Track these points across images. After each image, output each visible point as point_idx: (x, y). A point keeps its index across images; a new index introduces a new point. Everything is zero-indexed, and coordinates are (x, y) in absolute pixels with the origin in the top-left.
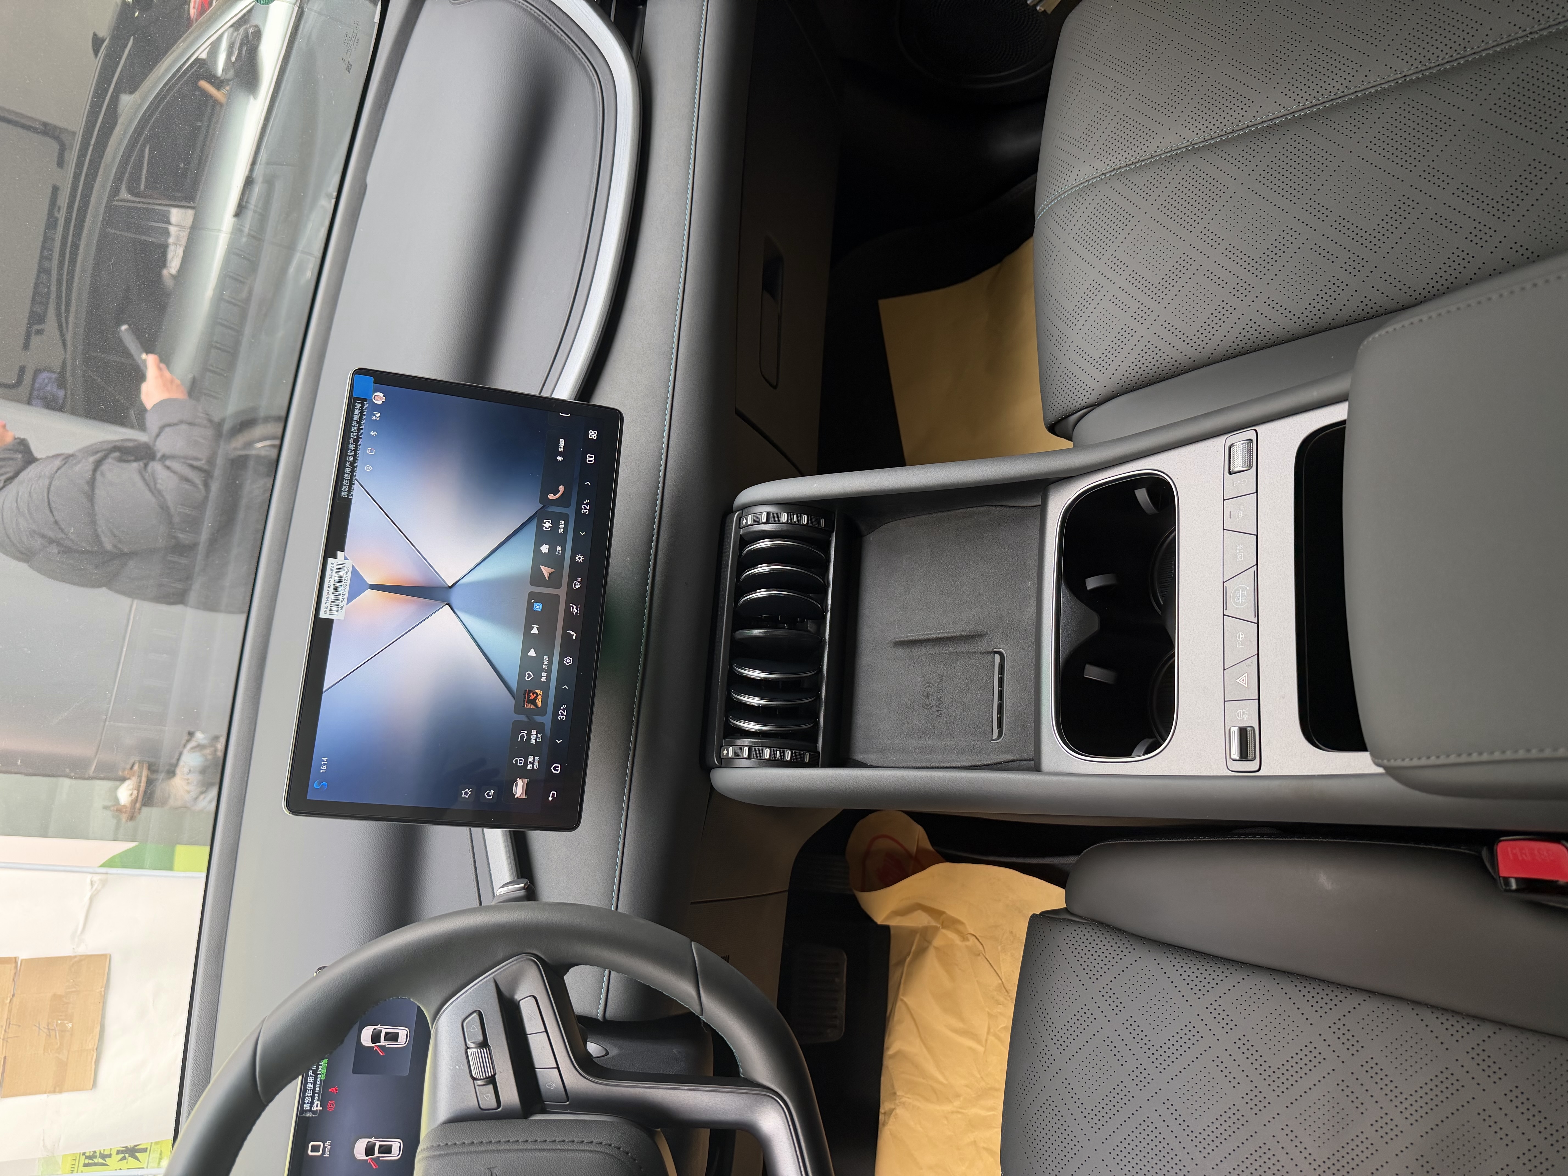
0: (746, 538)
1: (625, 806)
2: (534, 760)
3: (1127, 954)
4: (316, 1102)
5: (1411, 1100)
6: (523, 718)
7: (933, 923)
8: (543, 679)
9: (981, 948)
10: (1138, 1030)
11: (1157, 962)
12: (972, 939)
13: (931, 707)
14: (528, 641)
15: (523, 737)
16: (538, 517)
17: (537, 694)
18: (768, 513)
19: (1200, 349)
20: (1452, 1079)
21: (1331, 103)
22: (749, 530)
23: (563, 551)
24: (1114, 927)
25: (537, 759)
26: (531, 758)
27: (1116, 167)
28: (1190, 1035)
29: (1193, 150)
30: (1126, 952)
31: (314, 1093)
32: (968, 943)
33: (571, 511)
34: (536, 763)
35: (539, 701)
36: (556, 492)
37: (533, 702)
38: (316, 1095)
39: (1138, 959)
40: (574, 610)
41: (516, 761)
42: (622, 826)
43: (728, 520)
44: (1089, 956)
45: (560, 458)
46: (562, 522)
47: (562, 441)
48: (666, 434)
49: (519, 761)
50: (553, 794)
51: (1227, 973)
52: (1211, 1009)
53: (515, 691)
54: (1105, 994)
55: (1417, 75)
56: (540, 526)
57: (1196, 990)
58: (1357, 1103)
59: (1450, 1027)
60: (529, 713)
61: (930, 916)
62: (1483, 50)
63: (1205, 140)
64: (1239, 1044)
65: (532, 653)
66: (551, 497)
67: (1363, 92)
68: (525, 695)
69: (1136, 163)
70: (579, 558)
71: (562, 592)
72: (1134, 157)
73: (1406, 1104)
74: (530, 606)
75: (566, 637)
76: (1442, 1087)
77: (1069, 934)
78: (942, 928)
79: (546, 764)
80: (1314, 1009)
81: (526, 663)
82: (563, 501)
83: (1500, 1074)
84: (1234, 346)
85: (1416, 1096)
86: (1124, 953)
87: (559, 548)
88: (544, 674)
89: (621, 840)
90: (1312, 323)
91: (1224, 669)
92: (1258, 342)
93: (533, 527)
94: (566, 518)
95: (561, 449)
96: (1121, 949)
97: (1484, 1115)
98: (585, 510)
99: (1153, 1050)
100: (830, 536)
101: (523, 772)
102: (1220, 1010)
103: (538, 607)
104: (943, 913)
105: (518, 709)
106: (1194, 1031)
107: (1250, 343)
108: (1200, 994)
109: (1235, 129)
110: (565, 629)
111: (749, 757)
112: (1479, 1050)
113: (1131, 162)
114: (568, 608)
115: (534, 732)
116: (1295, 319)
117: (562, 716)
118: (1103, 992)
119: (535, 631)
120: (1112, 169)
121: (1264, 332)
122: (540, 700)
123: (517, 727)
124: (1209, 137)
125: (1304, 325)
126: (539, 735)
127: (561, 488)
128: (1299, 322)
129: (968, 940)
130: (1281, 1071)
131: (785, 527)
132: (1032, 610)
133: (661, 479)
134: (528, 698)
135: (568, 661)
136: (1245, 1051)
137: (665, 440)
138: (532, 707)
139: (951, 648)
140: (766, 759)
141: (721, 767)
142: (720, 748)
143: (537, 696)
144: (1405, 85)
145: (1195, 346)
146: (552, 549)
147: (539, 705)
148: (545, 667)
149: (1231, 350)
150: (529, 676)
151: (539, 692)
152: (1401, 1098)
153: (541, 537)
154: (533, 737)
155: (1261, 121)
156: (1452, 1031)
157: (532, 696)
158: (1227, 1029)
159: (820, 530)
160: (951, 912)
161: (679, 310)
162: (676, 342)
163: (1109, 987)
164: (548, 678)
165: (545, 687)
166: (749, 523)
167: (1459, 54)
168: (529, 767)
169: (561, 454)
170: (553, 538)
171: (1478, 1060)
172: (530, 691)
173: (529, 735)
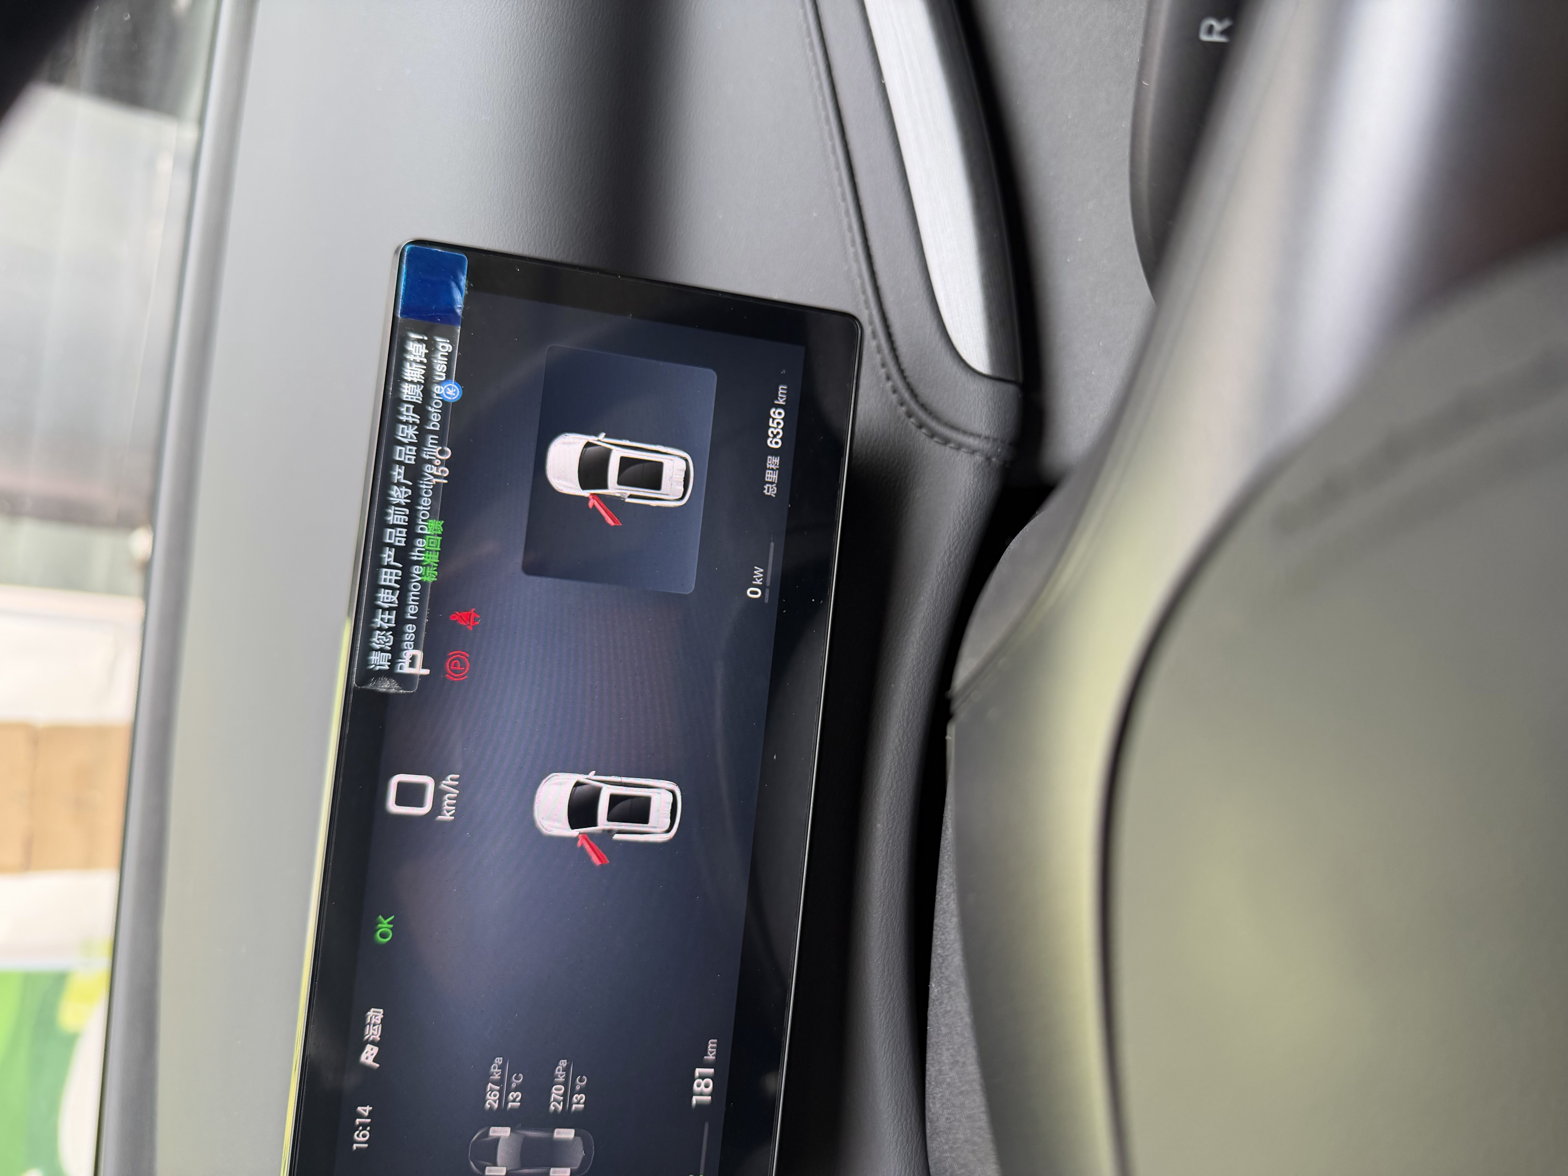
4: (409, 653)
31: (401, 621)
38: (410, 629)
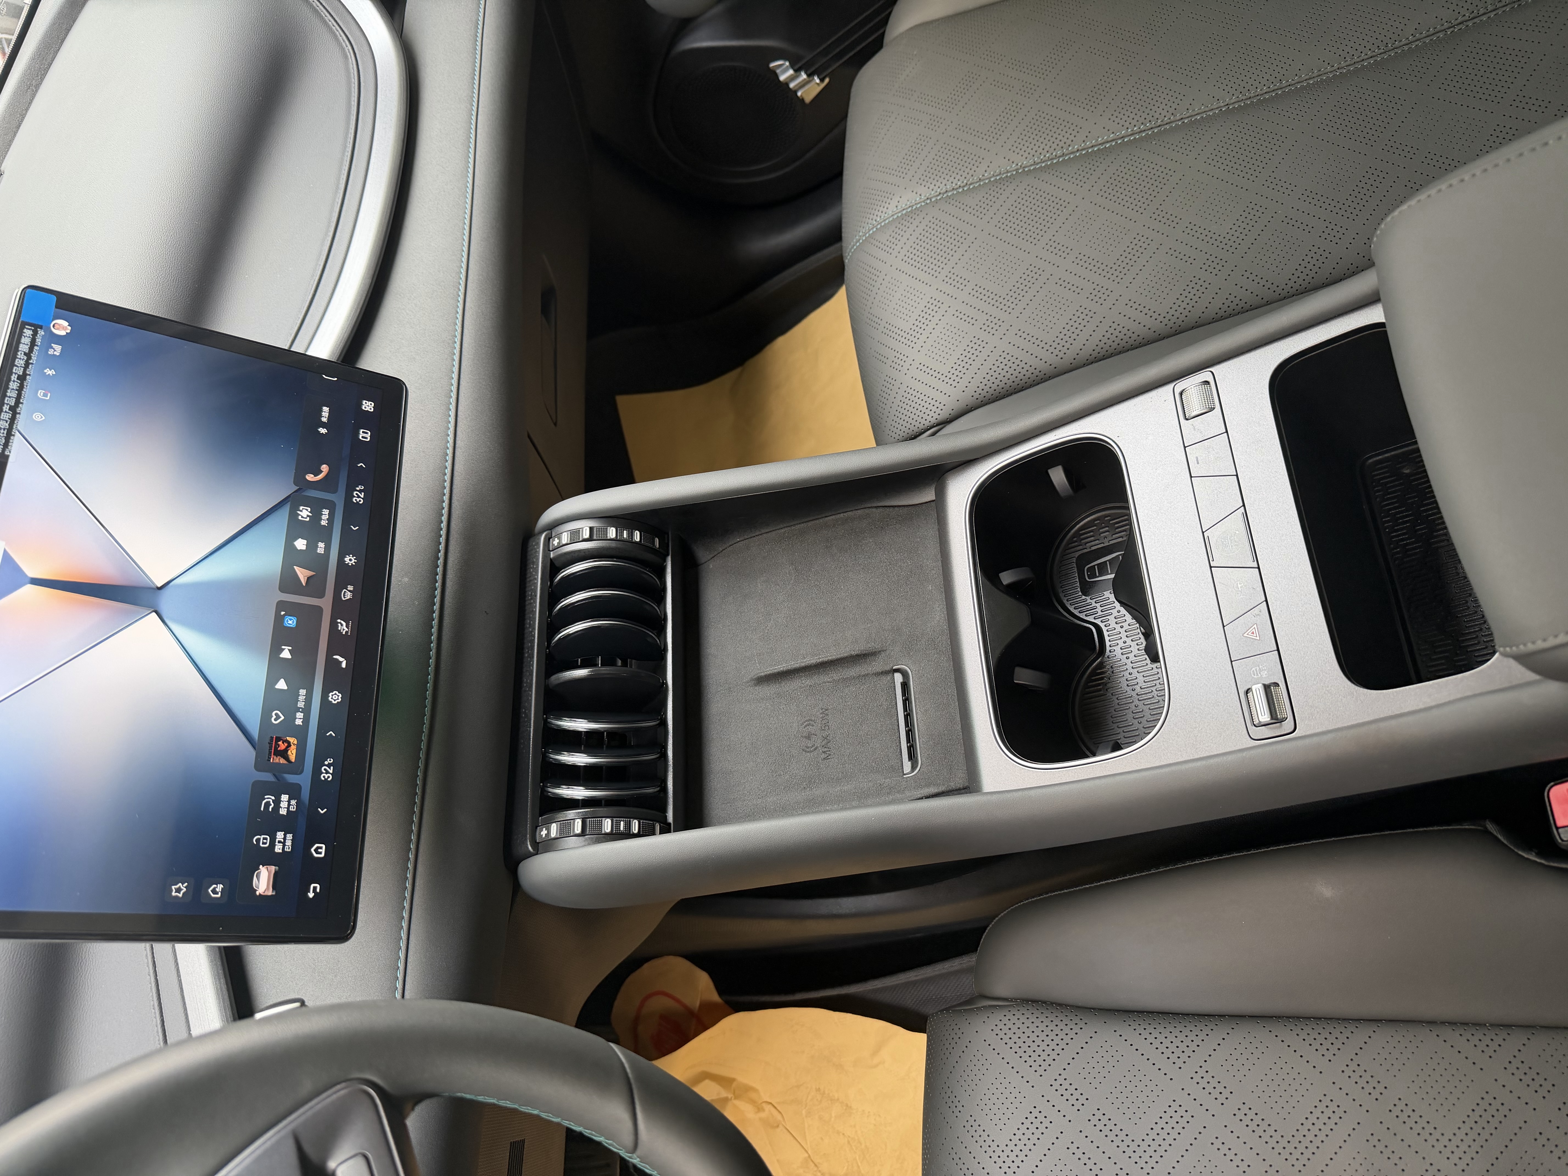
0: (557, 564)
1: (406, 915)
2: (285, 839)
3: (1079, 1031)
5: (1456, 1141)
6: (268, 777)
7: (724, 1094)
8: (299, 722)
9: (779, 1117)
10: (1110, 1125)
11: (1118, 1033)
12: (768, 1108)
13: (815, 749)
14: (276, 667)
15: (268, 804)
16: (292, 501)
17: (289, 743)
18: (591, 529)
19: (1061, 355)
20: (1496, 1104)
21: (1159, 128)
22: (560, 553)
23: (328, 548)
24: (1052, 1003)
25: (290, 837)
26: (280, 835)
27: (942, 192)
28: (1177, 1117)
29: (1023, 173)
30: (1076, 1029)
32: (763, 1115)
33: (338, 500)
34: (289, 843)
35: (292, 754)
36: (317, 472)
37: (284, 754)
39: (1093, 1035)
40: (343, 627)
41: (258, 840)
42: (403, 945)
43: (532, 542)
44: (1030, 1043)
45: (323, 431)
46: (326, 512)
47: (326, 409)
48: (451, 432)
49: (263, 841)
50: (315, 888)
51: (1207, 1030)
52: (1197, 1078)
53: (257, 738)
54: (1059, 1088)
55: (1239, 103)
56: (293, 515)
57: (1173, 1058)
58: (1395, 1159)
59: (1477, 1043)
60: (276, 770)
61: (720, 1085)
62: (1297, 83)
63: (1035, 163)
64: (1240, 1115)
65: (282, 685)
66: (310, 477)
67: (1190, 119)
68: (271, 744)
69: (964, 186)
70: (350, 560)
71: (326, 603)
72: (961, 181)
73: (1452, 1146)
74: (279, 620)
75: (331, 665)
76: (1487, 1116)
77: (998, 1023)
78: (735, 1098)
79: (302, 845)
80: (1320, 1053)
81: (272, 698)
82: (327, 484)
83: (1547, 1086)
84: (1098, 349)
85: (1461, 1135)
86: (1074, 1031)
87: (321, 545)
88: (300, 715)
89: (401, 965)
90: (1179, 322)
91: (1224, 626)
92: (1123, 343)
93: (284, 514)
94: (331, 506)
95: (324, 420)
96: (1069, 1027)
97: (1542, 1140)
98: (358, 497)
99: (1133, 1146)
100: (665, 561)
101: (268, 857)
102: (1208, 1077)
103: (291, 622)
104: (733, 1080)
105: (260, 765)
106: (1181, 1112)
107: (1115, 345)
108: (1179, 1063)
109: (1066, 153)
110: (330, 653)
111: (583, 833)
112: (1516, 1063)
113: (958, 186)
114: (333, 625)
115: (285, 798)
116: (1161, 318)
117: (327, 774)
118: (1056, 1085)
119: (286, 654)
120: (938, 193)
121: (1129, 334)
122: (294, 752)
123: (259, 790)
124: (1040, 161)
125: (1171, 324)
126: (293, 802)
127: (325, 468)
128: (1166, 321)
129: (763, 1110)
130: (1297, 1139)
131: (613, 544)
132: (939, 614)
133: (447, 484)
134: (276, 748)
135: (335, 697)
136: (1249, 1123)
137: (450, 439)
138: (282, 761)
139: (835, 675)
140: (606, 834)
141: (537, 854)
142: (535, 827)
143: (289, 745)
144: (1229, 112)
145: (1056, 352)
146: (311, 546)
147: (293, 758)
148: (301, 704)
149: (1095, 354)
150: (278, 717)
151: (292, 740)
152: (1444, 1141)
153: (295, 528)
154: (284, 804)
155: (1091, 145)
156: (1481, 1045)
157: (282, 746)
158: (1222, 1099)
159: (653, 550)
160: (742, 1078)
161: (462, 296)
162: (459, 330)
163: (1063, 1077)
164: (306, 720)
165: (301, 733)
166: (564, 542)
167: (1275, 85)
168: (278, 849)
169: (324, 425)
170: (313, 531)
171: (1519, 1074)
172: (278, 739)
173: (277, 802)
